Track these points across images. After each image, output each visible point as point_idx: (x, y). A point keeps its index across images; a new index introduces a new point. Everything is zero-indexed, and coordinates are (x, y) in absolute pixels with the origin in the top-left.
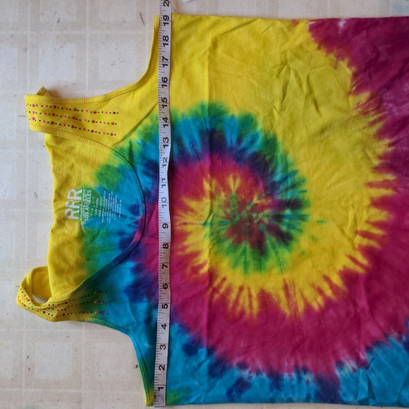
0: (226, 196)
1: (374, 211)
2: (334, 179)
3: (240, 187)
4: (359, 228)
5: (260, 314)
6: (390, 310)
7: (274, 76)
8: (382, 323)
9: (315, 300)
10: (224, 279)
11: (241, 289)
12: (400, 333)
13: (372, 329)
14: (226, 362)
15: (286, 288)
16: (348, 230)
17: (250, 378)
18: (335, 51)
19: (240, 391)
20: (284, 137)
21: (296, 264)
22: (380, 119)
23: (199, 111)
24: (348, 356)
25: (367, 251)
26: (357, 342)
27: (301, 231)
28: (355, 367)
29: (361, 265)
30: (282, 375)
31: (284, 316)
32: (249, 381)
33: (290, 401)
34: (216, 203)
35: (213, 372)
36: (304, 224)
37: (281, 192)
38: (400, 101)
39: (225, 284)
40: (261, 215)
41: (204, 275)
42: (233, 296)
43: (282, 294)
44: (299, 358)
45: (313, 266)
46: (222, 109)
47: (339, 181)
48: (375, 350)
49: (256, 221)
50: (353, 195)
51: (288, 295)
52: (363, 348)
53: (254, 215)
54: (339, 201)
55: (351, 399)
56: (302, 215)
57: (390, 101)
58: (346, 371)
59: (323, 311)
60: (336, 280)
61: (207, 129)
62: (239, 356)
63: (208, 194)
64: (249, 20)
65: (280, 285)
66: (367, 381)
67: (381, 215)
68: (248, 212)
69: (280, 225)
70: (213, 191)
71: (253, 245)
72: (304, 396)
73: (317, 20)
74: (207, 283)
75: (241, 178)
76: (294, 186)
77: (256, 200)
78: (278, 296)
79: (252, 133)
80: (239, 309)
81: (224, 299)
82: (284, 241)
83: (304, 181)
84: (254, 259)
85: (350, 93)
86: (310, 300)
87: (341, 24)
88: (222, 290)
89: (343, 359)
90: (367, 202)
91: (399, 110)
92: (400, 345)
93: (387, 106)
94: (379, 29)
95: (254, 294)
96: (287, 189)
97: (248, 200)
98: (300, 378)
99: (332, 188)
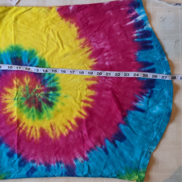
0: (24, 87)
1: (89, 91)
2: (71, 77)
3: (30, 82)
4: (83, 99)
5: (41, 138)
6: (97, 134)
7: (43, 32)
8: (93, 140)
9: (65, 131)
10: (24, 123)
11: (32, 127)
12: (102, 144)
13: (89, 143)
14: (26, 160)
15: (51, 126)
16: (77, 99)
17: (37, 166)
18: (69, 20)
19: (32, 173)
20: (48, 59)
21: (55, 116)
22: (90, 50)
23: (10, 49)
24: (79, 155)
25: (87, 109)
26: (83, 149)
27: (57, 101)
28: (83, 160)
29: (84, 115)
30: (51, 165)
31: (51, 139)
32: (36, 168)
33: (54, 176)
34: (19, 90)
35: (21, 165)
36: (58, 98)
37: (48, 84)
38: (99, 42)
39: (25, 126)
40: (39, 94)
41: (15, 122)
42: (28, 131)
43: (50, 129)
44: (58, 157)
45: (63, 116)
46: (20, 48)
47: (73, 78)
48: (91, 152)
49: (37, 97)
50: (79, 84)
51: (52, 129)
52: (85, 151)
53: (37, 94)
54: (74, 87)
55: (80, 174)
56: (58, 94)
57: (94, 42)
58: (78, 162)
59: (68, 136)
60: (73, 122)
61: (14, 57)
62: (32, 157)
63: (15, 86)
64: (30, 8)
65: (49, 125)
66: (88, 166)
67: (92, 93)
68: (34, 93)
69: (48, 98)
70: (18, 84)
71: (36, 108)
72: (60, 173)
73: (60, 7)
74: (16, 126)
75: (30, 78)
76: (53, 81)
77: (37, 88)
78: (48, 130)
79: (34, 58)
80: (31, 136)
81: (24, 132)
82: (50, 105)
83: (58, 79)
84: (37, 114)
85: (77, 38)
86: (62, 131)
87: (71, 8)
88: (23, 128)
89: (77, 157)
90: (86, 87)
91: (99, 46)
92: (102, 150)
93: (93, 44)
94: (88, 9)
95: (38, 129)
96: (50, 83)
97: (33, 88)
98: (58, 166)
99: (70, 81)
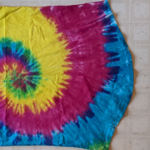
0: (12, 71)
1: (65, 75)
2: (50, 64)
3: (17, 68)
4: (60, 82)
5: (25, 114)
6: (71, 111)
7: (29, 27)
8: (68, 116)
9: (45, 108)
10: (12, 101)
11: (18, 105)
12: (75, 120)
13: (64, 118)
14: (13, 131)
15: (34, 104)
16: (55, 82)
17: (21, 137)
18: (50, 18)
19: (17, 142)
20: (33, 49)
21: (38, 95)
22: (67, 42)
23: (2, 41)
24: (56, 128)
25: (63, 90)
26: (59, 123)
27: (39, 83)
28: (59, 132)
29: (61, 95)
30: (33, 136)
31: (33, 114)
32: (21, 138)
33: (35, 145)
34: (8, 74)
35: (8, 135)
36: (40, 80)
37: (32, 69)
38: (74, 35)
39: (12, 103)
40: (25, 78)
41: (4, 100)
42: (15, 107)
44: (39, 129)
45: (44, 96)
46: (10, 40)
47: (52, 65)
48: (66, 126)
49: (23, 80)
50: (57, 70)
51: (34, 106)
52: (61, 125)
53: (22, 78)
54: (53, 72)
55: (56, 144)
56: (40, 77)
57: (70, 36)
58: (55, 133)
59: (47, 112)
60: (52, 101)
61: (5, 47)
62: (17, 129)
63: (5, 71)
64: (19, 7)
65: (32, 103)
66: (63, 137)
67: (68, 77)
68: (20, 77)
69: (32, 81)
70: (7, 69)
71: (22, 89)
72: (40, 143)
73: (43, 7)
74: (5, 103)
75: (17, 64)
76: (36, 67)
77: (23, 72)
78: (31, 107)
79: (21, 48)
80: (17, 112)
81: (11, 108)
82: (33, 87)
83: (40, 65)
84: (22, 94)
85: (56, 33)
86: (42, 108)
87: (52, 8)
88: (11, 105)
89: (54, 129)
90: (62, 72)
91: (74, 39)
92: (75, 124)
93: (69, 37)
94: (66, 10)
95: (22, 106)
96: (34, 68)
97: (20, 73)
98: (39, 137)
99: (50, 67)
